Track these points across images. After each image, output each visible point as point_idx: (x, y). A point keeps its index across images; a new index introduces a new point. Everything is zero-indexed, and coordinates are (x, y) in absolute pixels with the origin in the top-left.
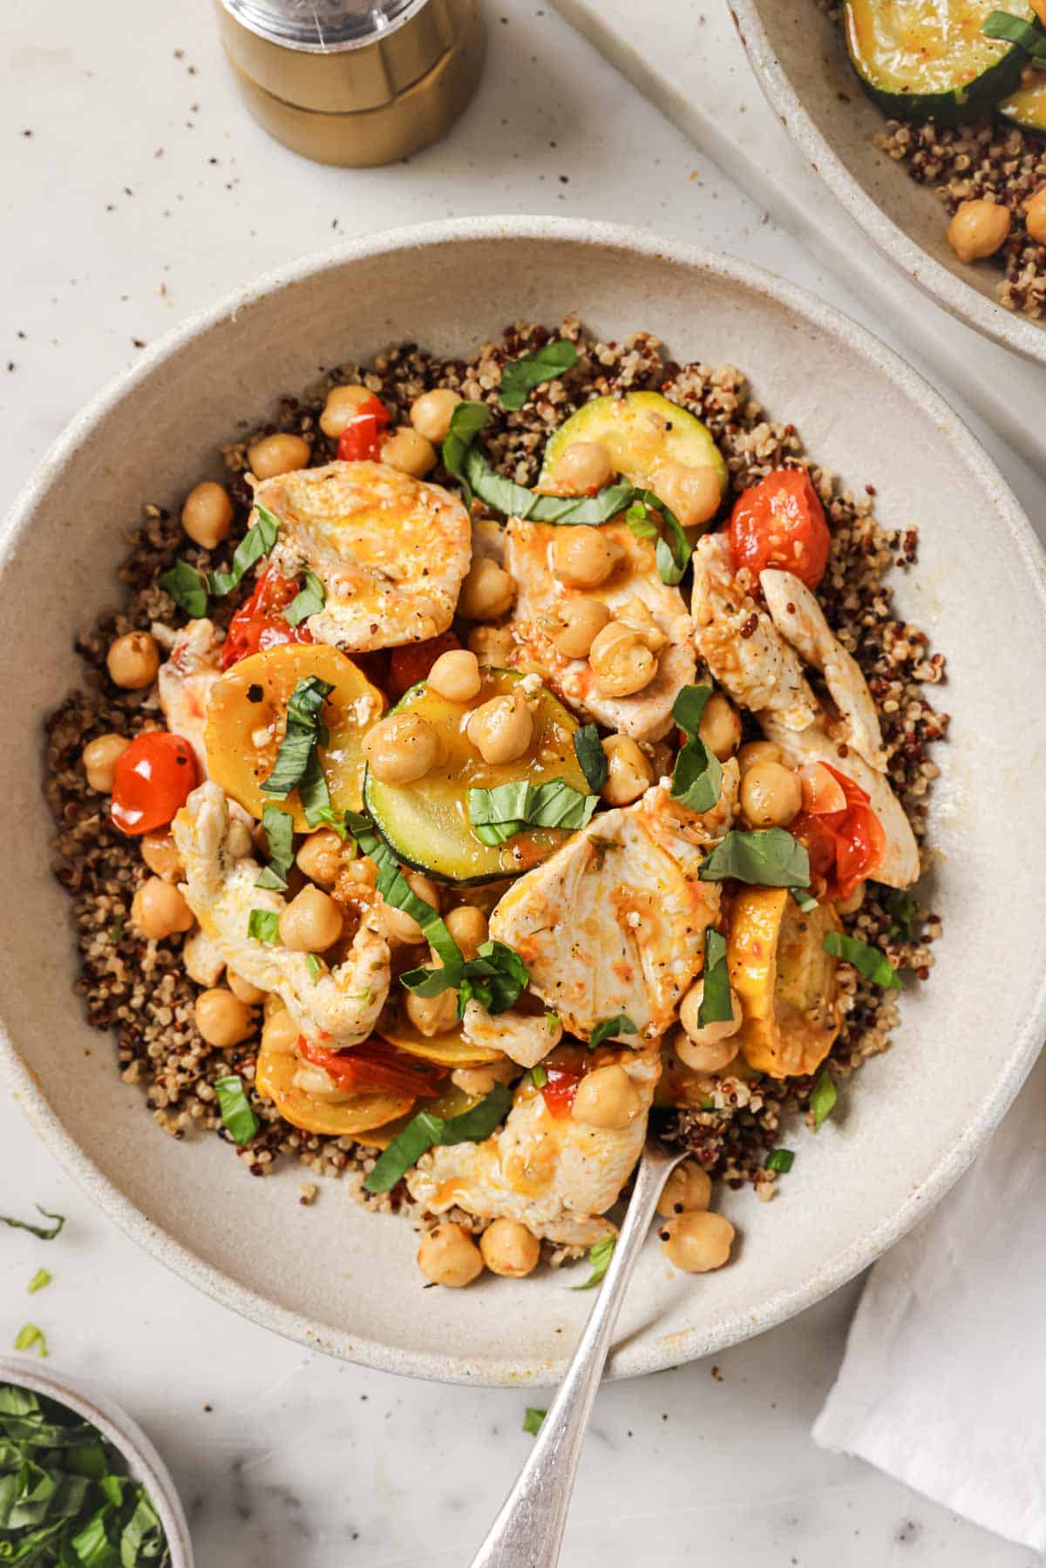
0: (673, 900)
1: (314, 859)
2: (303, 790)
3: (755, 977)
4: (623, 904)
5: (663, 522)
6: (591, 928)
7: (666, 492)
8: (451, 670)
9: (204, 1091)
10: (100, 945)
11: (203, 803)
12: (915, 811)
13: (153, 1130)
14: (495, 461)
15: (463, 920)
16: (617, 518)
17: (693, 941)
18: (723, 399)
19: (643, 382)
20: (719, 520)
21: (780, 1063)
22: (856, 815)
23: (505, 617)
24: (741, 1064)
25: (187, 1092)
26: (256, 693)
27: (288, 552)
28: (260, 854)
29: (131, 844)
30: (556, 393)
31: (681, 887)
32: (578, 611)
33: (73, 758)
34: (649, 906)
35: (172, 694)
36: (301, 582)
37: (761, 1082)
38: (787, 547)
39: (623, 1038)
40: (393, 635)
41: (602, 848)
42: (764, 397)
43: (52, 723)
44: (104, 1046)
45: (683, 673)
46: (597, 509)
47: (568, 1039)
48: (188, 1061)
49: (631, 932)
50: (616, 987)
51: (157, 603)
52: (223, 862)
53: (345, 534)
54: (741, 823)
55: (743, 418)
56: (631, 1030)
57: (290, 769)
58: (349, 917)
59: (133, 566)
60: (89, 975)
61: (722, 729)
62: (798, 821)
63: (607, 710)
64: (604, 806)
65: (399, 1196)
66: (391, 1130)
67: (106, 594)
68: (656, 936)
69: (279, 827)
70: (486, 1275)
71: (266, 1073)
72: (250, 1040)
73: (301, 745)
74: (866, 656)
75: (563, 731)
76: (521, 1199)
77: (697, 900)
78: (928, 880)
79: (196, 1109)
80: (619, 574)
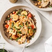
1: (13, 29)
2: (13, 26)
3: (30, 32)
5: (25, 16)
6: (23, 30)
7: (25, 14)
8: (18, 21)
9: (10, 38)
10: (5, 33)
11: (9, 27)
12: (35, 26)
13: (8, 39)
14: (19, 14)
15: (19, 30)
17: (27, 31)
19: (24, 11)
20: (27, 15)
21: (31, 35)
22: (33, 26)
23: (20, 19)
24: (29, 35)
26: (11, 23)
27: (12, 18)
28: (11, 29)
29: (6, 29)
30: (21, 11)
32: (22, 19)
33: (4, 26)
34: (26, 29)
35: (8, 23)
36: (12, 19)
37: (30, 36)
38: (30, 16)
40: (16, 20)
41: (24, 28)
42: (29, 11)
44: (6, 36)
45: (26, 21)
46: (23, 15)
47: (23, 35)
49: (25, 31)
50: (25, 33)
51: (7, 20)
53: (14, 17)
54: (29, 26)
55: (28, 12)
58: (15, 31)
59: (6, 18)
60: (5, 34)
61: (28, 23)
62: (31, 26)
64: (24, 26)
65: (17, 41)
66: (17, 39)
67: (5, 20)
69: (12, 28)
70: (21, 44)
71: (12, 37)
72: (11, 36)
74: (33, 20)
75: (22, 23)
78: (36, 28)
80: (24, 18)
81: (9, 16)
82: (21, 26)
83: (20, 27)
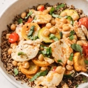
0: (68, 49)
4: (62, 48)
5: (72, 19)
6: (59, 50)
7: (72, 17)
9: (13, 70)
14: (55, 14)
16: (67, 18)
17: (70, 54)
18: (79, 11)
19: (72, 9)
23: (54, 25)
25: (10, 70)
26: (27, 27)
30: (62, 9)
33: (5, 35)
34: (65, 49)
38: (84, 23)
40: (43, 22)
41: (61, 42)
43: (3, 32)
47: (55, 62)
48: (11, 66)
49: (63, 52)
50: (61, 57)
51: (17, 23)
56: (62, 62)
59: (15, 19)
61: (75, 37)
63: (63, 32)
68: (65, 53)
73: (31, 32)
77: (70, 50)
79: (11, 72)
81: (23, 15)
82: (55, 37)
83: (52, 39)
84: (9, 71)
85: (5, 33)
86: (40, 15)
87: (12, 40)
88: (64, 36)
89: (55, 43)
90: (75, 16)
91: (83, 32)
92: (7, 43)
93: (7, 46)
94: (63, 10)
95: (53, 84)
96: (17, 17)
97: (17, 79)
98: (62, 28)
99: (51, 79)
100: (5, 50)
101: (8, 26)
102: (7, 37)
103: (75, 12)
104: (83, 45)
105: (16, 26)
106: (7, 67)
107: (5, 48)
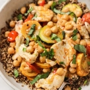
0: (71, 50)
2: (31, 36)
4: (65, 50)
5: (74, 15)
6: (61, 51)
7: (75, 13)
9: (12, 71)
14: (57, 9)
16: (69, 15)
17: (72, 56)
19: (74, 3)
23: (56, 22)
25: (10, 71)
26: (28, 25)
27: (33, 12)
30: (64, 3)
31: (72, 49)
33: (4, 33)
34: (68, 50)
38: (88, 20)
39: (63, 65)
41: (64, 43)
42: (88, 6)
43: (2, 29)
45: (75, 28)
47: (57, 64)
48: (11, 67)
49: (66, 53)
50: (63, 59)
52: (21, 43)
55: (85, 8)
57: (30, 33)
61: (78, 36)
63: (66, 31)
64: (64, 39)
66: (34, 77)
68: (68, 54)
71: (21, 68)
73: (32, 31)
75: (61, 31)
76: (49, 85)
77: (73, 51)
79: (11, 73)
80: (69, 20)
81: (23, 10)
82: (57, 37)
83: (54, 39)
84: (8, 73)
85: (3, 31)
86: (41, 10)
87: (11, 38)
88: (66, 36)
89: (57, 44)
90: (78, 11)
91: (87, 29)
92: (6, 41)
93: (6, 45)
94: (65, 5)
95: (54, 87)
96: (16, 12)
97: (17, 82)
98: (64, 26)
99: (51, 81)
100: (5, 49)
101: (6, 22)
102: (6, 36)
103: (78, 7)
104: (87, 44)
105: (16, 23)
106: (6, 68)
107: (5, 47)
